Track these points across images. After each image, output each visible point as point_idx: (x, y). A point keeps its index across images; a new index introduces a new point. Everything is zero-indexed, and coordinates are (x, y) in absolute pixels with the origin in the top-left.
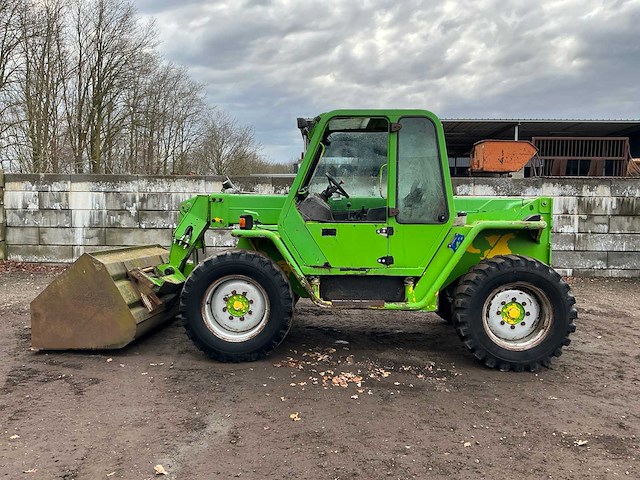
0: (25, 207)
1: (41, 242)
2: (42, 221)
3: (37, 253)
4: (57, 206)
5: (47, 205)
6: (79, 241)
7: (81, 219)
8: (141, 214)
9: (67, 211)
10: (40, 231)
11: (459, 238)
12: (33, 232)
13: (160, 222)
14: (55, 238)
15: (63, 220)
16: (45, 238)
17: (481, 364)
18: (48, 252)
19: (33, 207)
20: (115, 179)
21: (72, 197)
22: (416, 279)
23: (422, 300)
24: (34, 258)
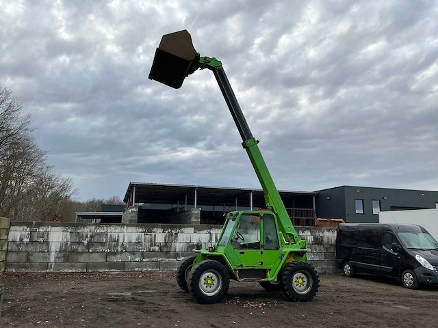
0: (21, 240)
1: (28, 260)
2: (30, 249)
3: (26, 267)
4: (41, 240)
5: (35, 239)
6: (52, 260)
7: (54, 247)
8: (90, 244)
9: (47, 243)
10: (29, 254)
11: (283, 255)
12: (24, 254)
13: (100, 249)
14: (38, 258)
15: (44, 248)
16: (32, 258)
17: (291, 300)
18: (32, 267)
19: (26, 240)
20: (77, 226)
21: (51, 235)
22: (270, 270)
23: (272, 277)
24: (23, 270)
